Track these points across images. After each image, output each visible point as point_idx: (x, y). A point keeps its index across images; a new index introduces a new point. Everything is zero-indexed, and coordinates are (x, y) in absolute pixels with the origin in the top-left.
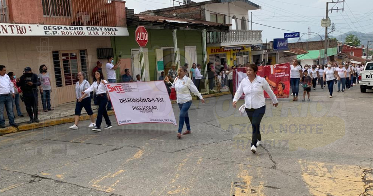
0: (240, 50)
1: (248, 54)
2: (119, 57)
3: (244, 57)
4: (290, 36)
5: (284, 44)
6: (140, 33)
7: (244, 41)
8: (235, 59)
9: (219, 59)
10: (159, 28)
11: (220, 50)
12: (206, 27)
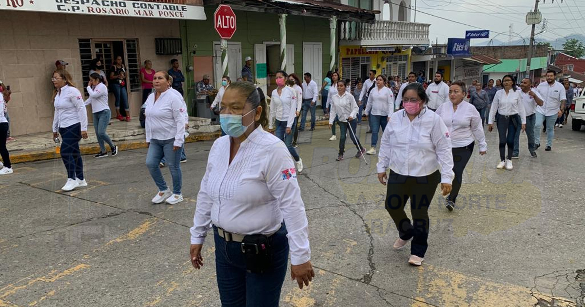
0: (393, 52)
1: (406, 60)
2: (192, 54)
3: (399, 64)
4: (474, 35)
5: (464, 48)
6: (223, 16)
7: (400, 39)
8: (384, 66)
9: (359, 65)
10: (256, 11)
11: (361, 52)
12: (337, 13)
